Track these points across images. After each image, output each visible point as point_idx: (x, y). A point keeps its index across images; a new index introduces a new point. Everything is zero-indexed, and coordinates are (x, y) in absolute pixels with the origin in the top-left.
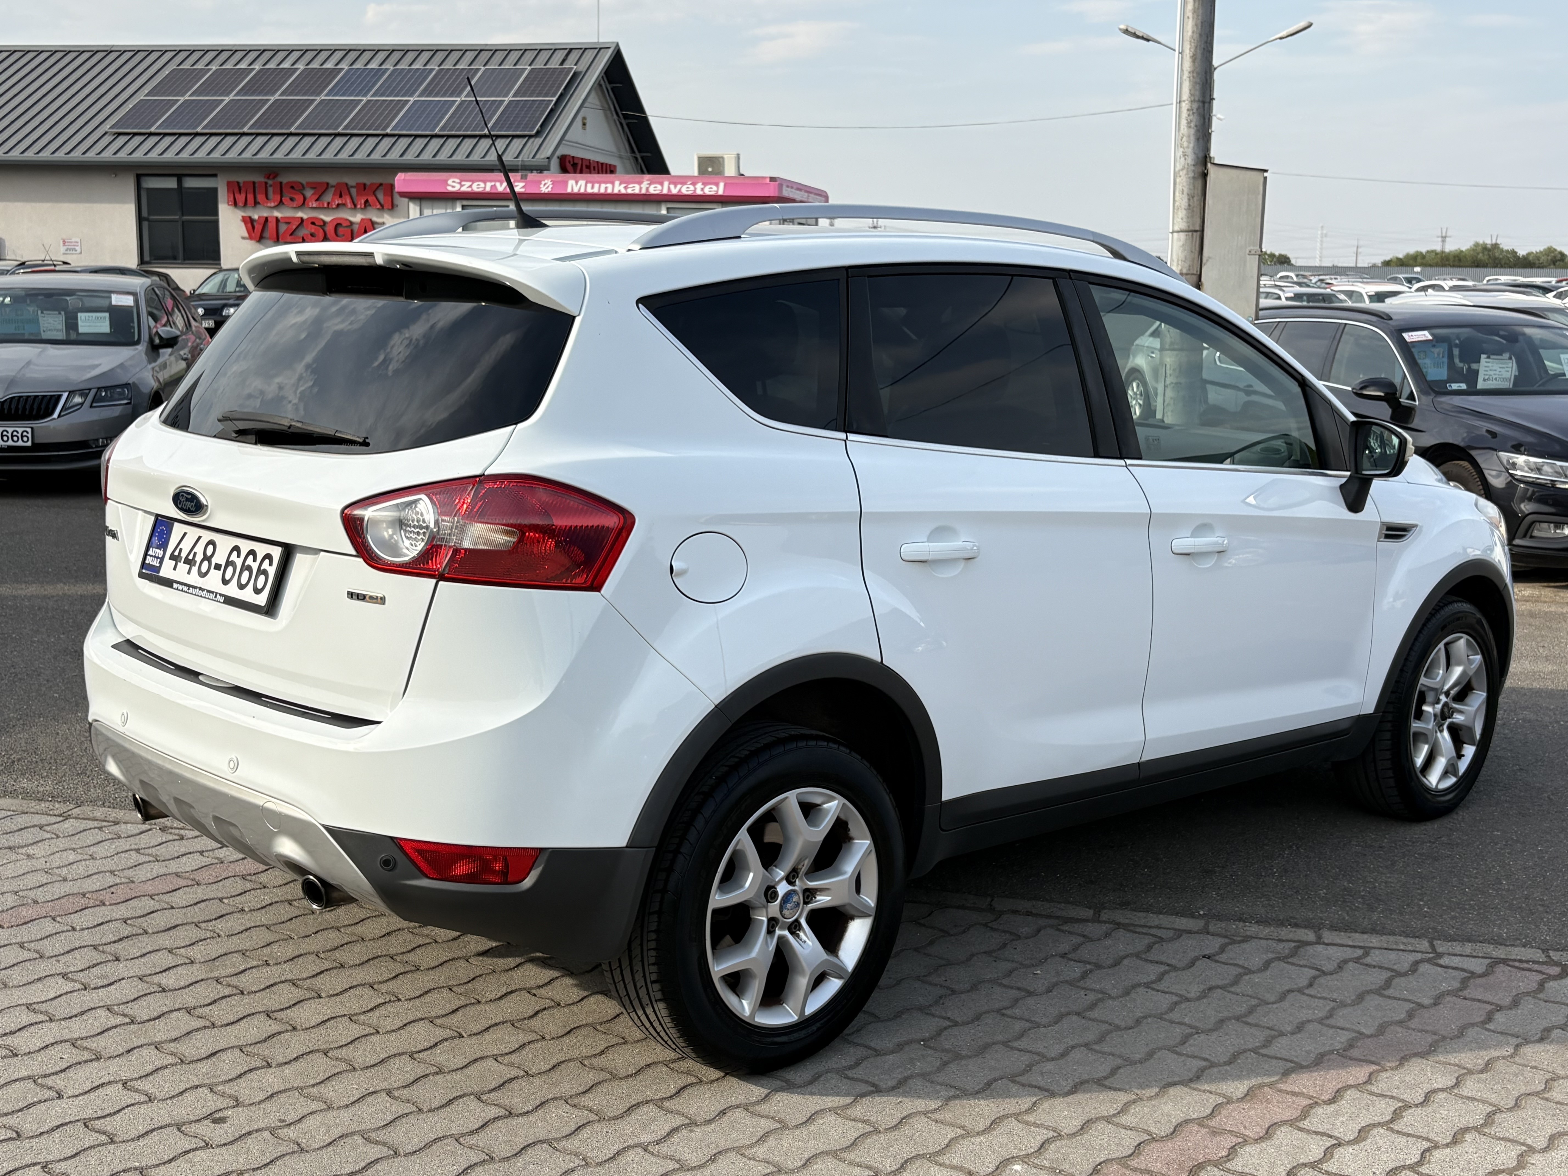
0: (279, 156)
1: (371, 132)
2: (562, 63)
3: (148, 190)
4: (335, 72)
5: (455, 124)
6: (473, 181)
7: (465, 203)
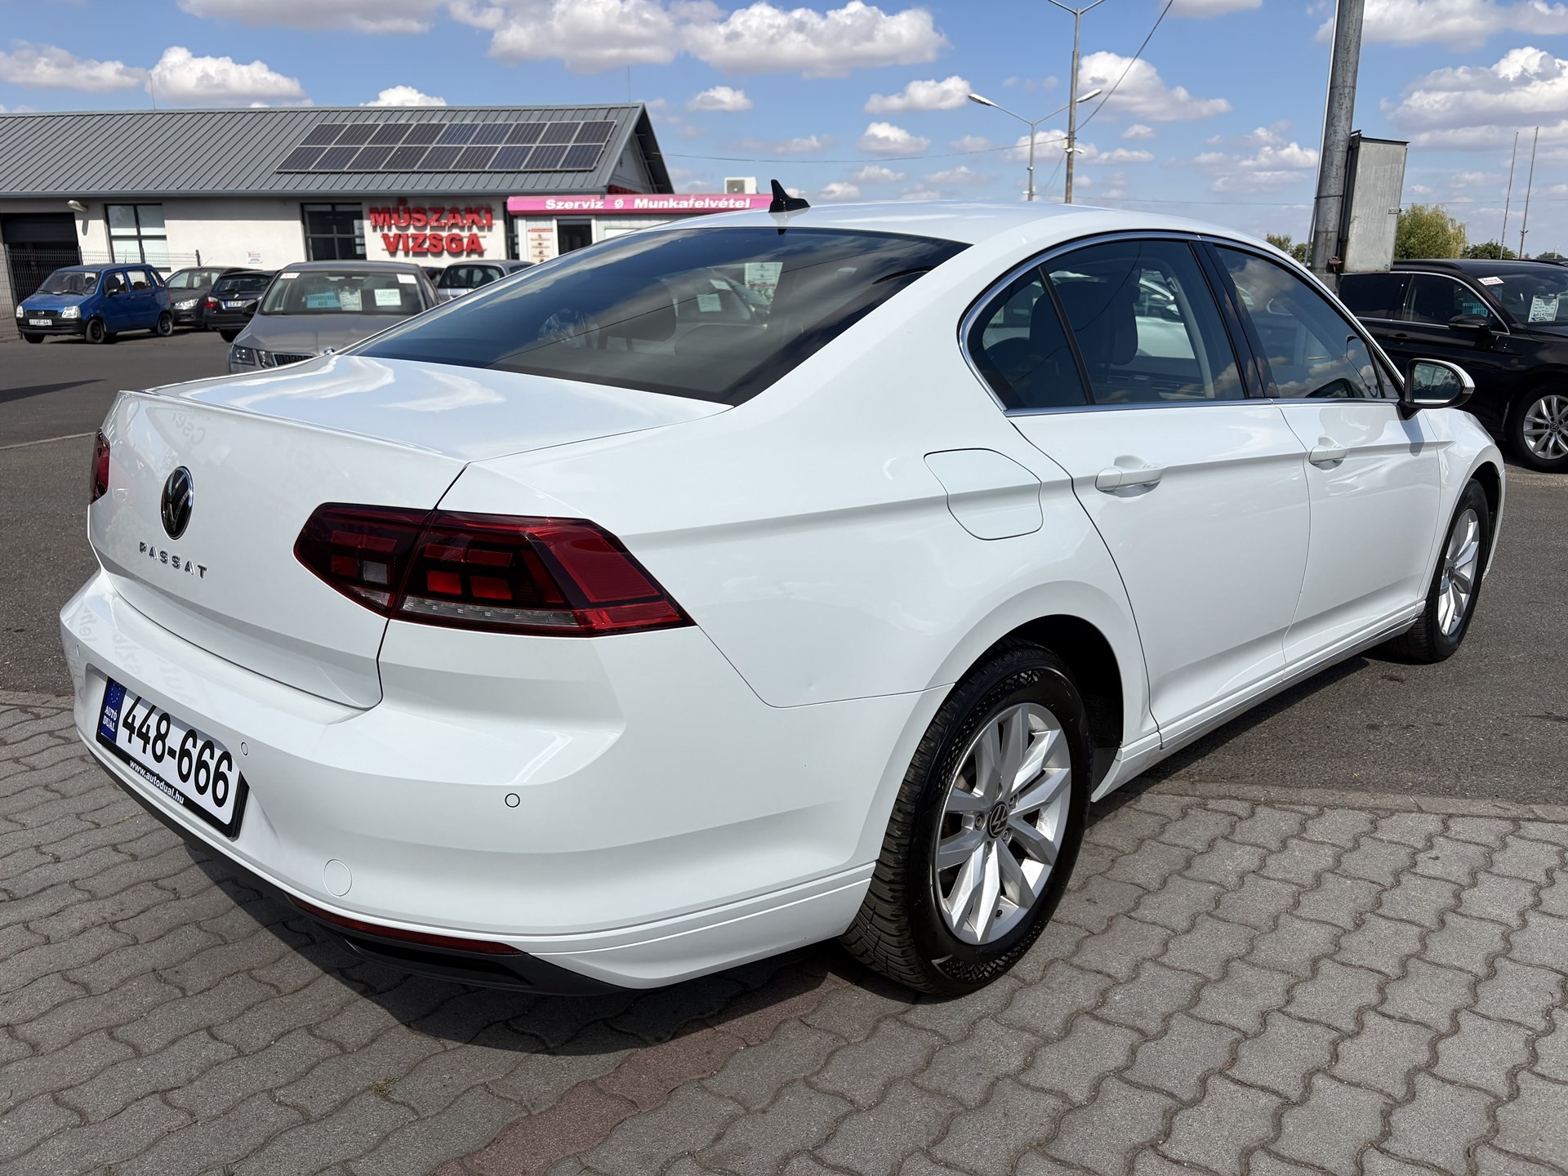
0: (407, 188)
1: (473, 170)
2: (605, 118)
3: (311, 214)
4: (440, 127)
5: (534, 163)
6: (565, 201)
7: (559, 218)
